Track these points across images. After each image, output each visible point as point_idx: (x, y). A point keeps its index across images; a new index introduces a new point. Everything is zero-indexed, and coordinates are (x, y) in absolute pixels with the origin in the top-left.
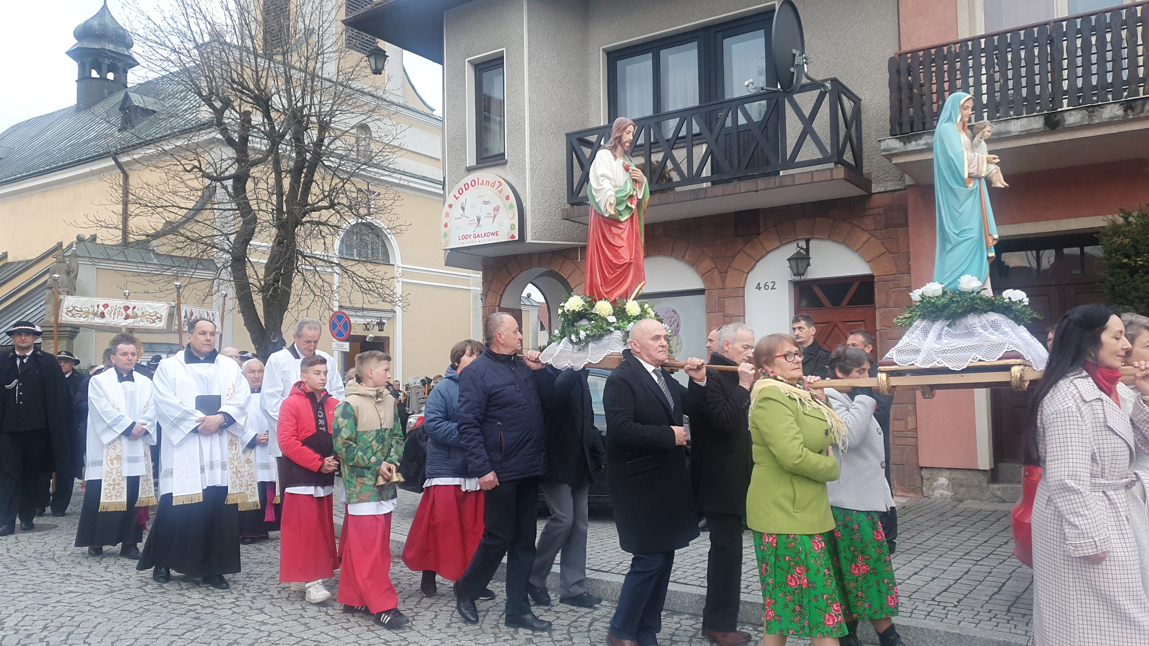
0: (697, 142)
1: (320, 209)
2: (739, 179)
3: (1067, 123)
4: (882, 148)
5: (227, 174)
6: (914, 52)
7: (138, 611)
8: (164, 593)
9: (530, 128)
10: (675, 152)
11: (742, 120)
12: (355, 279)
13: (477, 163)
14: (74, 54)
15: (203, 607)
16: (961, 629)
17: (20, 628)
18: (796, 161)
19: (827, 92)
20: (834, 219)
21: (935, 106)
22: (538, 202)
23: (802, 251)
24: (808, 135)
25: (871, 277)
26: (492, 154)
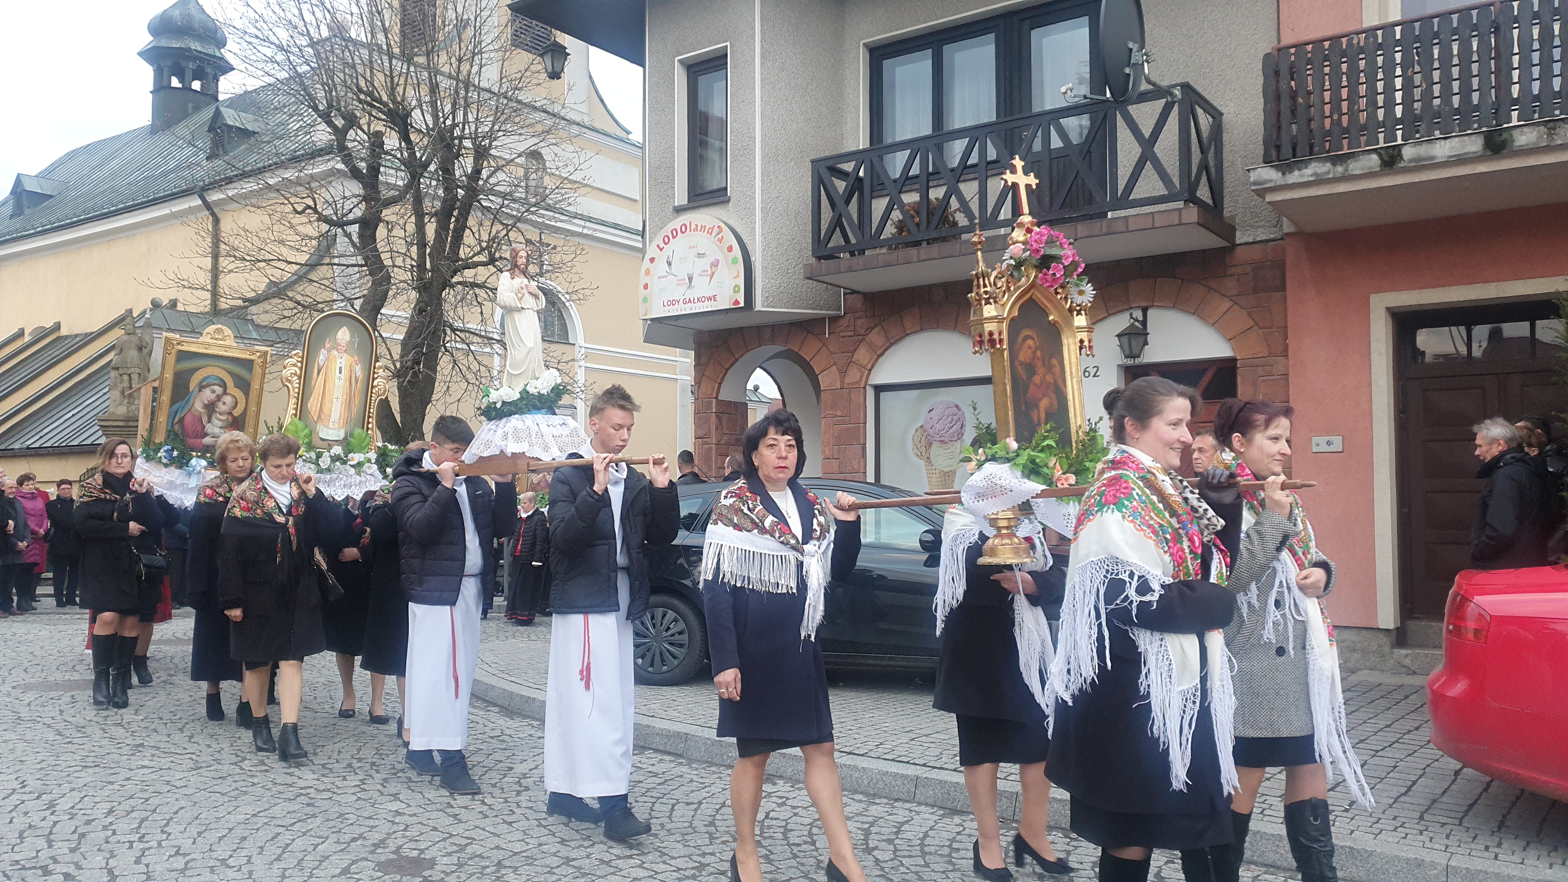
0: (993, 171)
1: (475, 265)
3: (1516, 144)
4: (1252, 179)
5: (351, 216)
6: (1301, 46)
7: (232, 794)
8: (267, 771)
9: (765, 152)
10: (962, 186)
11: (1056, 143)
13: (689, 201)
14: (148, 55)
15: (318, 790)
16: (1355, 840)
17: (76, 812)
18: (1131, 197)
19: (1175, 102)
20: (1183, 280)
21: (1327, 123)
22: (771, 255)
23: (1137, 324)
24: (1148, 162)
25: (1232, 361)
26: (710, 188)
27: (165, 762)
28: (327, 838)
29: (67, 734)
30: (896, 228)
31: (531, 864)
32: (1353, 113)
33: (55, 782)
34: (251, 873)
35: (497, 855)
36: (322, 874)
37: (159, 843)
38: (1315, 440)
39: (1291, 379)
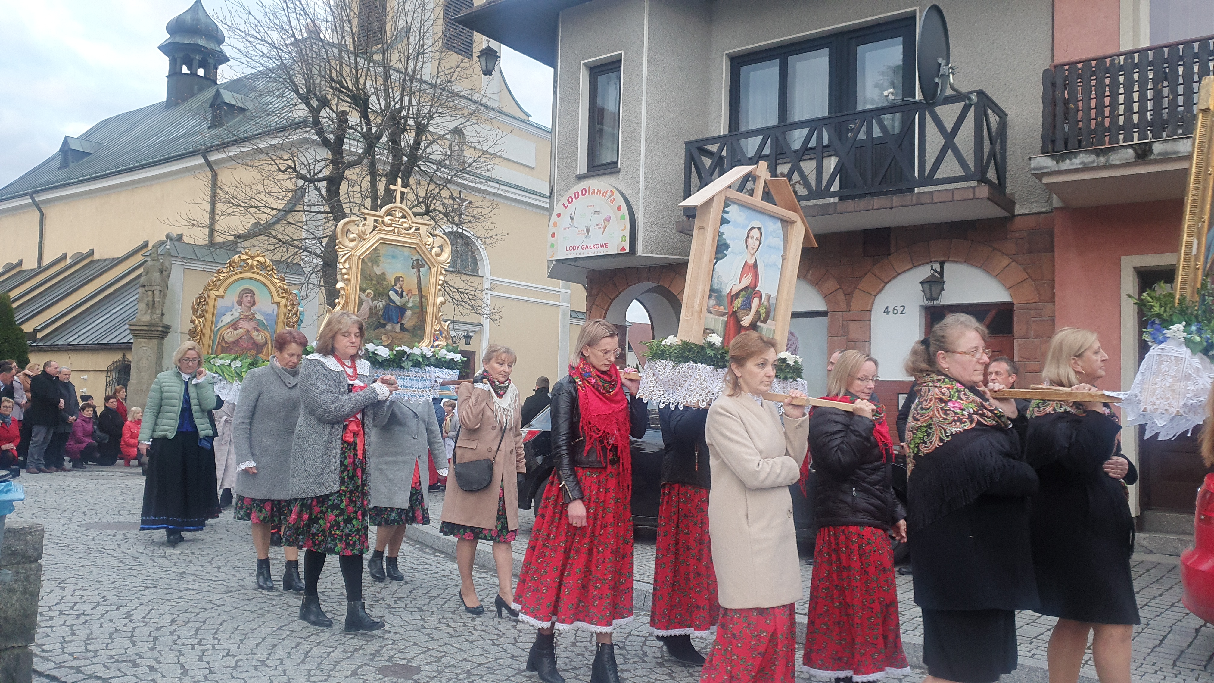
0: (827, 154)
2: (873, 194)
4: (1032, 166)
5: (321, 175)
6: (1072, 64)
9: (646, 135)
10: (802, 164)
11: (877, 132)
12: (447, 289)
13: (588, 171)
14: (166, 48)
17: (148, 620)
18: (935, 178)
19: (972, 105)
20: (972, 241)
21: (1093, 123)
22: (651, 214)
23: (936, 274)
24: (950, 151)
25: (1011, 305)
26: (604, 162)
27: (204, 586)
28: (336, 648)
29: (127, 562)
31: (493, 673)
32: (1114, 116)
33: (127, 598)
34: (285, 671)
35: (466, 666)
36: (337, 675)
37: (213, 646)
39: (1056, 321)
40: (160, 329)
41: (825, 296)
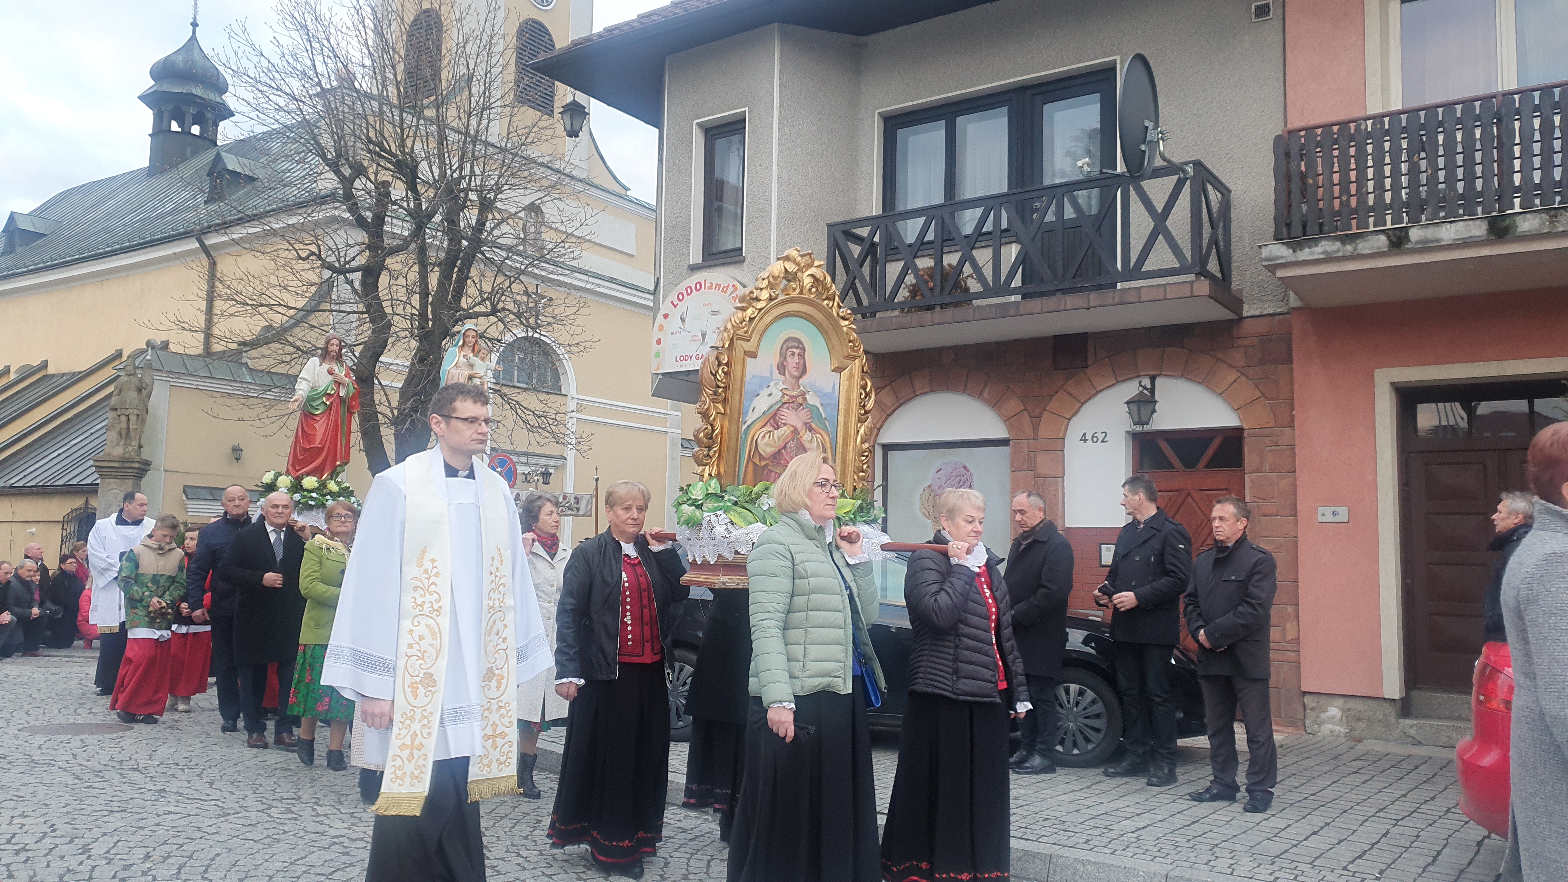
0: (1006, 240)
1: (477, 315)
2: (1065, 291)
3: (1520, 230)
4: (1263, 256)
5: (354, 264)
6: (1310, 129)
7: (266, 841)
8: (296, 819)
9: (778, 215)
10: (975, 253)
12: (519, 411)
13: (703, 260)
14: (148, 99)
15: (351, 839)
17: (113, 856)
18: (1143, 270)
19: (1187, 179)
20: (1191, 350)
21: (1337, 202)
23: (1145, 392)
24: (1160, 237)
25: (1239, 431)
26: (724, 248)
27: (191, 808)
29: (86, 778)
30: (909, 291)
32: (1361, 194)
33: (85, 827)
38: (1321, 510)
39: (1297, 450)
40: (136, 465)
41: (1007, 420)
